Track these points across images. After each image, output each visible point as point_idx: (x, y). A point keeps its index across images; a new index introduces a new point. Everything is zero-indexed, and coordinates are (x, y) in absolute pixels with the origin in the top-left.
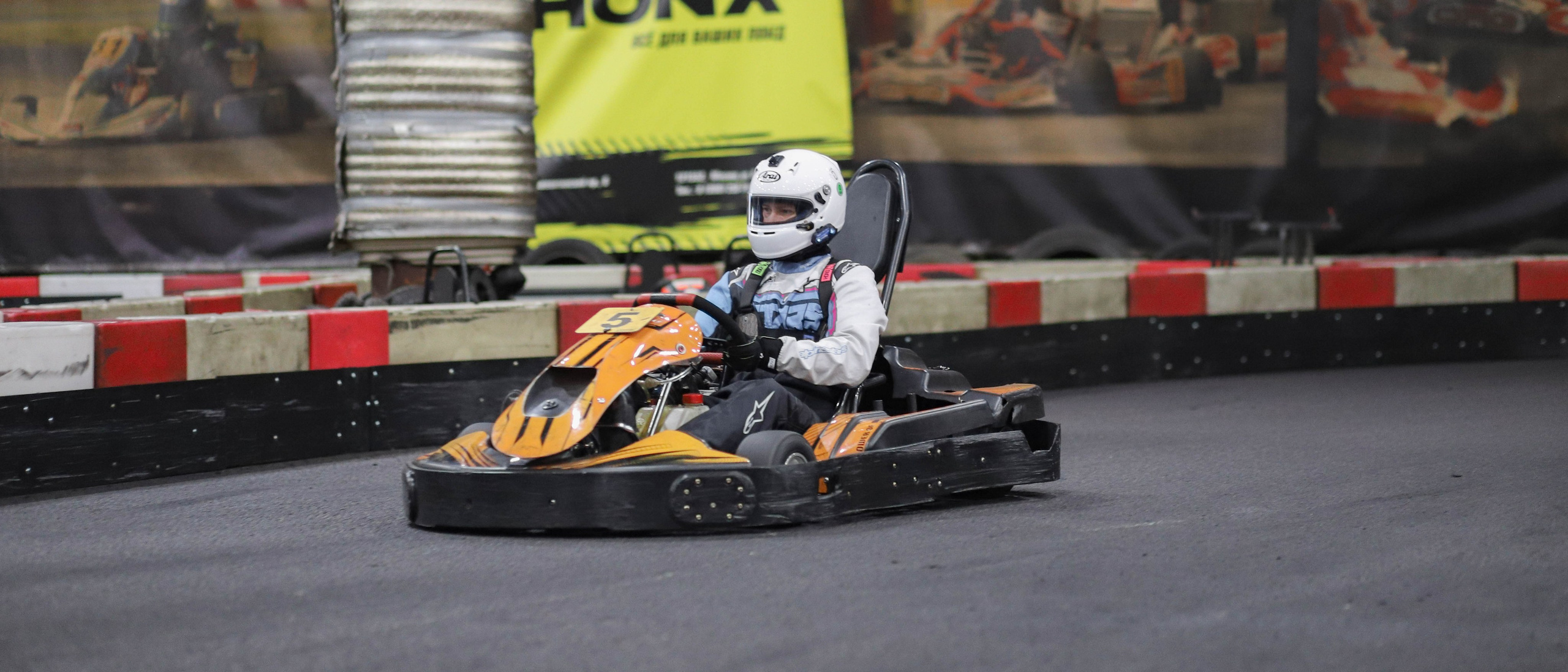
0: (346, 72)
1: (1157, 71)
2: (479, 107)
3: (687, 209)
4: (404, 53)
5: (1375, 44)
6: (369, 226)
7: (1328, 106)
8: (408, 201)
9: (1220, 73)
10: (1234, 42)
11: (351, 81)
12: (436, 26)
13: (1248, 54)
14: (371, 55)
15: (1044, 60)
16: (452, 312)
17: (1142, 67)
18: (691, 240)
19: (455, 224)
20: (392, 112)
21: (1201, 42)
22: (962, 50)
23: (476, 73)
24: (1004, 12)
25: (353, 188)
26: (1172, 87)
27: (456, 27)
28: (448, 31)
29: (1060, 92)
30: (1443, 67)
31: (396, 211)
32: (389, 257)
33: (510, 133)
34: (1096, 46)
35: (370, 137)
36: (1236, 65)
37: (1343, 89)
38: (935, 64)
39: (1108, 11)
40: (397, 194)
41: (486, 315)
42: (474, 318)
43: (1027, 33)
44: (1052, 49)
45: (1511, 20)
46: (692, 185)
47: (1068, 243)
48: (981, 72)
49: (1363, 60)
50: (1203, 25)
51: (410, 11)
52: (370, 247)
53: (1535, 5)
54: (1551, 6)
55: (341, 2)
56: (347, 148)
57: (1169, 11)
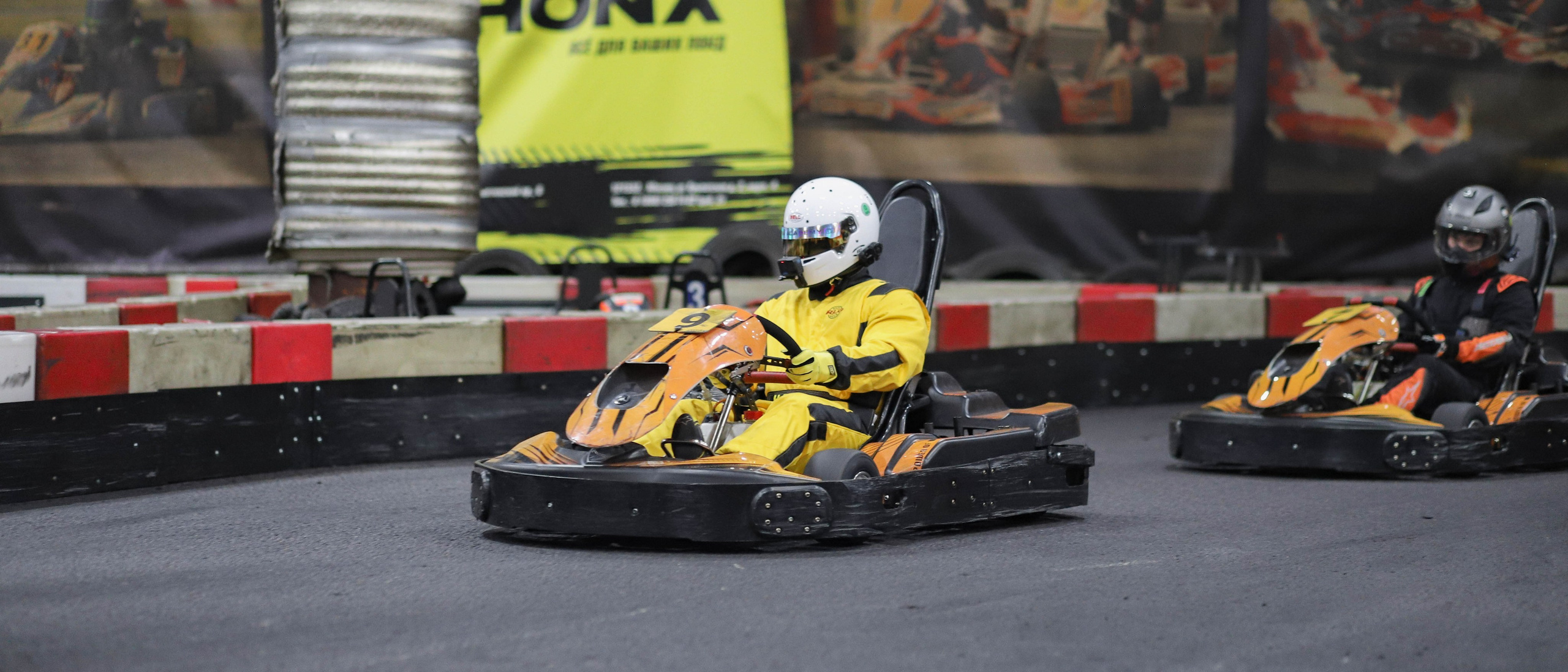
0: (287, 77)
1: (1103, 91)
2: (422, 116)
3: (623, 221)
4: (347, 59)
5: (1325, 68)
6: (308, 234)
7: (1277, 130)
8: (347, 211)
9: (1168, 94)
10: (1183, 63)
11: (291, 86)
12: (379, 32)
13: (1197, 75)
14: (313, 59)
15: (988, 77)
16: (396, 327)
17: (1090, 86)
18: (625, 252)
19: (396, 235)
20: (333, 119)
21: (1149, 62)
22: (906, 64)
23: (419, 80)
24: (949, 29)
25: (292, 195)
26: (1119, 108)
27: (400, 33)
28: (393, 37)
29: (1004, 109)
30: (1396, 92)
31: (336, 220)
32: (327, 267)
33: (453, 142)
34: (1042, 64)
35: (310, 144)
36: (1184, 86)
37: (1292, 113)
38: (877, 78)
39: (1057, 28)
40: (336, 203)
41: (431, 330)
42: (419, 334)
43: (972, 49)
44: (996, 65)
45: (1465, 47)
46: (628, 196)
47: (1009, 264)
48: (924, 87)
49: (1312, 84)
50: (1151, 45)
51: (354, 15)
52: (309, 257)
53: (1490, 31)
54: (1506, 33)
55: (282, 5)
56: (287, 155)
57: (1117, 30)
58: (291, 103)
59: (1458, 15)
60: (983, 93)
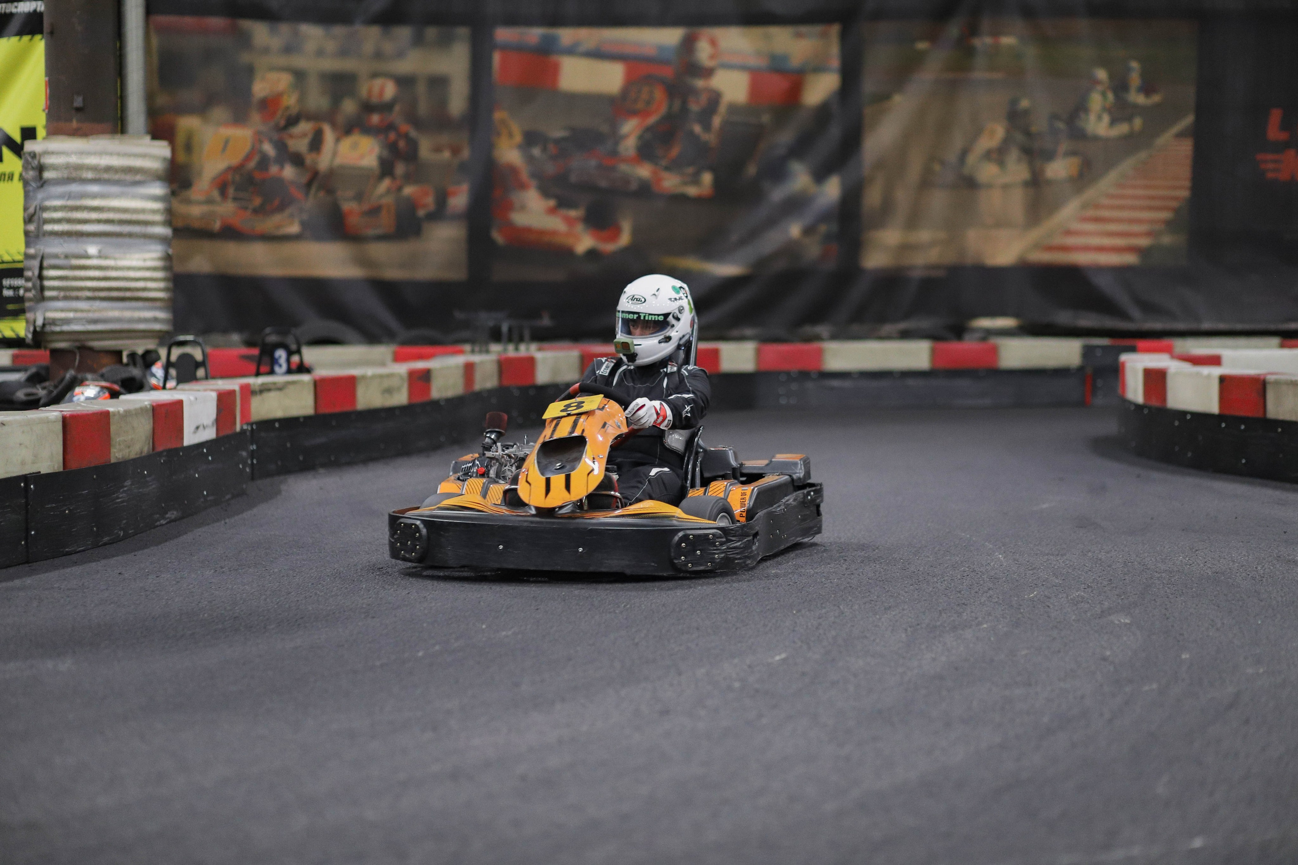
0: (44, 209)
1: (375, 211)
2: (144, 236)
3: (10, 307)
6: (67, 321)
7: (498, 237)
8: (98, 304)
9: (421, 213)
10: (432, 191)
11: (46, 215)
12: (117, 177)
13: (442, 199)
14: (61, 197)
15: (291, 201)
17: (366, 207)
18: (13, 330)
19: (131, 320)
20: (85, 239)
21: (408, 190)
23: (143, 211)
24: (263, 166)
25: (48, 294)
26: (386, 222)
27: (129, 177)
28: (125, 181)
29: (303, 224)
31: (89, 311)
32: (78, 344)
33: (159, 254)
35: (67, 257)
36: (432, 207)
38: (210, 201)
39: (342, 167)
40: (89, 299)
43: (279, 181)
44: (297, 193)
45: (627, 182)
46: (16, 289)
48: (246, 208)
50: (409, 178)
51: (98, 165)
52: (60, 337)
53: (644, 171)
54: (654, 173)
55: (38, 157)
56: (45, 263)
57: (386, 168)
58: (48, 227)
60: (288, 212)
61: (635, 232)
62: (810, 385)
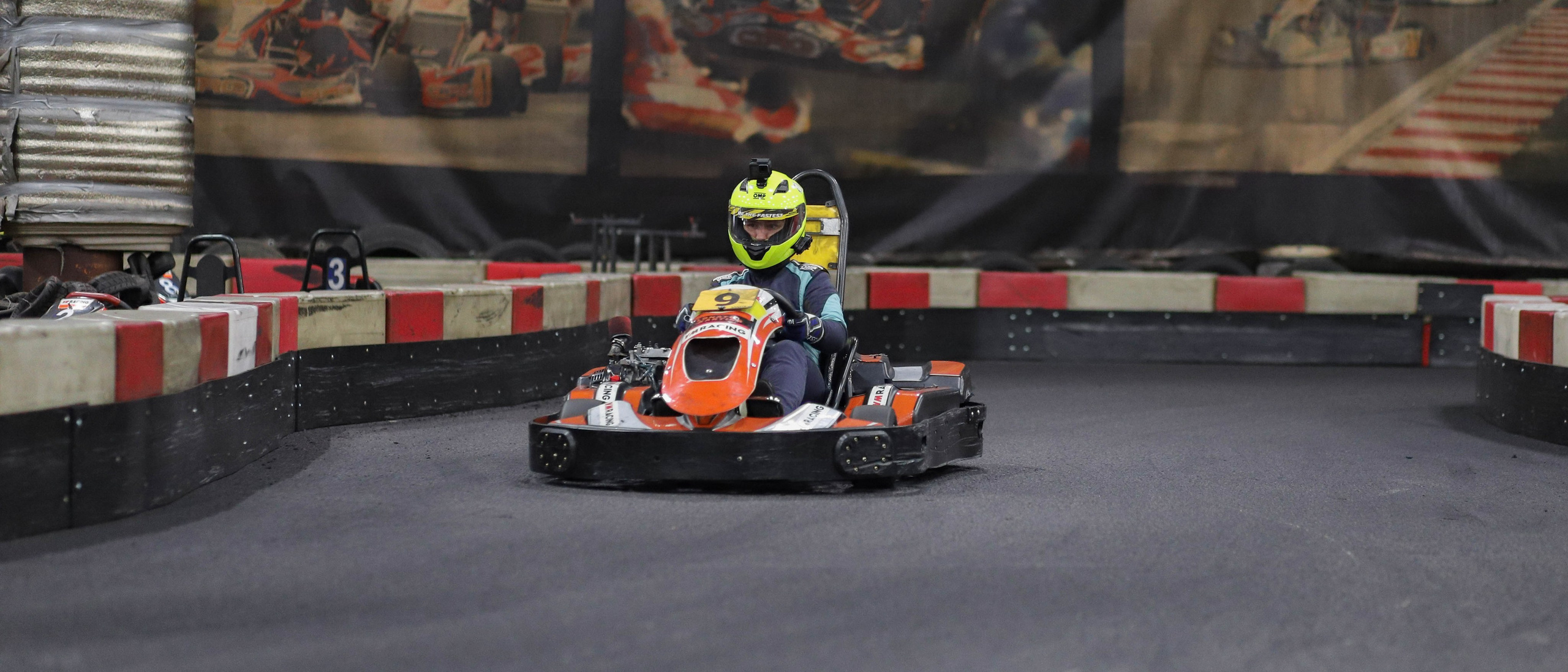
0: (20, 55)
1: (464, 77)
5: (678, 59)
6: (49, 210)
7: (631, 118)
8: (92, 187)
9: (527, 81)
10: (542, 52)
11: (23, 64)
13: (555, 63)
15: (352, 59)
17: (452, 71)
19: (136, 211)
20: (76, 97)
21: (510, 50)
22: (269, 45)
24: (313, 11)
25: (24, 171)
26: (480, 93)
27: (140, 16)
28: (133, 20)
29: (365, 92)
30: (744, 86)
31: (79, 196)
32: (62, 240)
33: (177, 122)
34: (403, 49)
35: (51, 122)
36: (542, 74)
37: (648, 100)
38: (241, 58)
39: (421, 15)
40: (80, 179)
43: (336, 32)
44: (359, 50)
45: (807, 46)
47: (386, 241)
48: (287, 67)
49: (665, 76)
50: (513, 34)
53: (831, 32)
54: (845, 35)
56: (21, 131)
57: (480, 18)
58: (27, 81)
59: (803, 17)
60: (345, 74)
61: (814, 115)
62: (1047, 328)
